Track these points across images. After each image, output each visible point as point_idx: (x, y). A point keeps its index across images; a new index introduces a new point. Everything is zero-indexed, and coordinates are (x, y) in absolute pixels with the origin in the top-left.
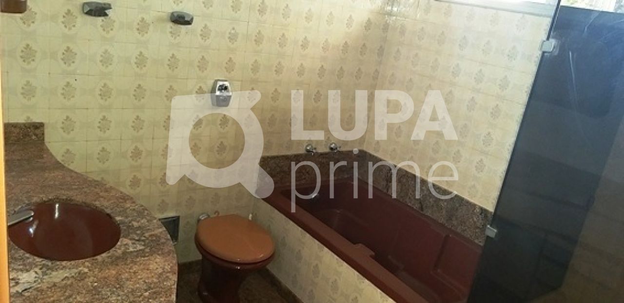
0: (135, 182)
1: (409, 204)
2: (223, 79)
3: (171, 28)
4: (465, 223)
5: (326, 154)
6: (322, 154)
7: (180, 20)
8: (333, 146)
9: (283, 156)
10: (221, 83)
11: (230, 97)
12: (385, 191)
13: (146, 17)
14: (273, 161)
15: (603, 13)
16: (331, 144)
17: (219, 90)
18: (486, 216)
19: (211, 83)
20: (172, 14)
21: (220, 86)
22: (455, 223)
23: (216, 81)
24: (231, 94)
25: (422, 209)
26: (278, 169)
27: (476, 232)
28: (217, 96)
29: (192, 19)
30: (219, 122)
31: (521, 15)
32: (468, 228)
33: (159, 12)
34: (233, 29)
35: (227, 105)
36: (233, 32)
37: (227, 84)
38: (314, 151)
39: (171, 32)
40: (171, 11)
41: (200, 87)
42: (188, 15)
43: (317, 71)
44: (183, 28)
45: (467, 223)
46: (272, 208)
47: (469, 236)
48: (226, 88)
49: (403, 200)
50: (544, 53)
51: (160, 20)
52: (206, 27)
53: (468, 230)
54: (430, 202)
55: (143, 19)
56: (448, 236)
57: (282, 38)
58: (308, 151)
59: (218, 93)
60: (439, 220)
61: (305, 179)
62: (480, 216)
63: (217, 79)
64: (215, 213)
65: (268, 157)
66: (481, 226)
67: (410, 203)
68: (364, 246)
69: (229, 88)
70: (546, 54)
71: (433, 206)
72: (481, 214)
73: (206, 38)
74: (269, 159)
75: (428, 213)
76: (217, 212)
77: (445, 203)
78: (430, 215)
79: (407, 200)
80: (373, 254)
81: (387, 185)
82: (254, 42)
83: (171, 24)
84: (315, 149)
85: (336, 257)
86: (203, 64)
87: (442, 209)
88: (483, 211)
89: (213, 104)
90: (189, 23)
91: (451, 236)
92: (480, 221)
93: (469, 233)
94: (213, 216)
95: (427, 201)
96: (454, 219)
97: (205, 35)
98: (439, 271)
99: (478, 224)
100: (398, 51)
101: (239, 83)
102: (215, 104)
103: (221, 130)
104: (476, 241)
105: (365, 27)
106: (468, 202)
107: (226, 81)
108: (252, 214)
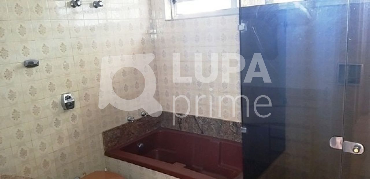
0: (27, 171)
1: (195, 133)
2: (66, 92)
3: (26, 70)
4: (227, 133)
5: (141, 119)
6: (138, 120)
7: (31, 65)
8: (143, 113)
9: (115, 128)
10: (65, 96)
11: (74, 102)
12: (180, 130)
13: (9, 68)
14: (110, 133)
15: (261, 6)
16: (142, 113)
17: (66, 100)
18: (237, 125)
19: (59, 97)
20: (25, 62)
21: (66, 97)
22: (222, 134)
23: (63, 95)
24: (73, 100)
25: (202, 133)
26: (114, 136)
27: (234, 136)
28: (66, 104)
29: (38, 63)
30: (71, 119)
31: (221, 17)
32: (230, 135)
33: (16, 63)
34: (65, 62)
35: (73, 107)
36: (65, 64)
37: (70, 95)
38: (133, 119)
39: (27, 74)
40: (23, 61)
41: (54, 101)
42: (35, 60)
43: (122, 74)
44: (34, 69)
45: (228, 133)
46: (118, 160)
47: (231, 139)
48: (70, 97)
49: (191, 131)
50: (240, 31)
51: (18, 68)
52: (47, 65)
53: (230, 136)
54: (206, 128)
55: (7, 70)
56: (220, 143)
57: (96, 60)
58: (129, 121)
59: (66, 102)
60: (213, 136)
61: (132, 137)
62: (234, 127)
63: (62, 93)
64: (83, 174)
65: (106, 131)
66: (236, 132)
67: (195, 131)
68: (178, 163)
69: (72, 97)
70: (242, 32)
71: (208, 129)
72: (234, 125)
73: (50, 71)
74: (107, 132)
75: (206, 134)
76: (84, 173)
77: (214, 126)
78: (208, 135)
79: (193, 131)
80: (185, 165)
81: (180, 126)
82: (80, 67)
83: (25, 69)
84: (133, 118)
85: (165, 175)
86: (52, 87)
87: (213, 129)
88: (235, 123)
89: (64, 109)
90: (36, 65)
91: (222, 142)
92: (235, 129)
93: (231, 137)
94: (82, 176)
95: (204, 128)
96: (221, 132)
97: (48, 69)
98: (222, 163)
99: (234, 131)
100: (164, 51)
101: (77, 92)
102: (66, 108)
103: (73, 123)
104: (236, 141)
105: (142, 43)
106: (225, 121)
107: (68, 93)
108: (106, 168)
